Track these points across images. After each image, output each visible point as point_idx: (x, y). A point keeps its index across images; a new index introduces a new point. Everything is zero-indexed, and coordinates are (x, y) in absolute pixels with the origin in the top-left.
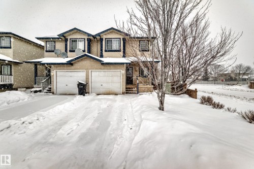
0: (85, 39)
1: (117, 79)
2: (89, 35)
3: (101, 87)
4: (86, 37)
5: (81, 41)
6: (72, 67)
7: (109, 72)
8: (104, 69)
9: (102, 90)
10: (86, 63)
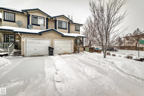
0: (44, 18)
1: (69, 45)
2: (49, 16)
3: (61, 50)
4: (45, 17)
5: (41, 19)
6: (41, 37)
7: (65, 41)
8: (63, 39)
9: (61, 52)
10: (52, 34)
